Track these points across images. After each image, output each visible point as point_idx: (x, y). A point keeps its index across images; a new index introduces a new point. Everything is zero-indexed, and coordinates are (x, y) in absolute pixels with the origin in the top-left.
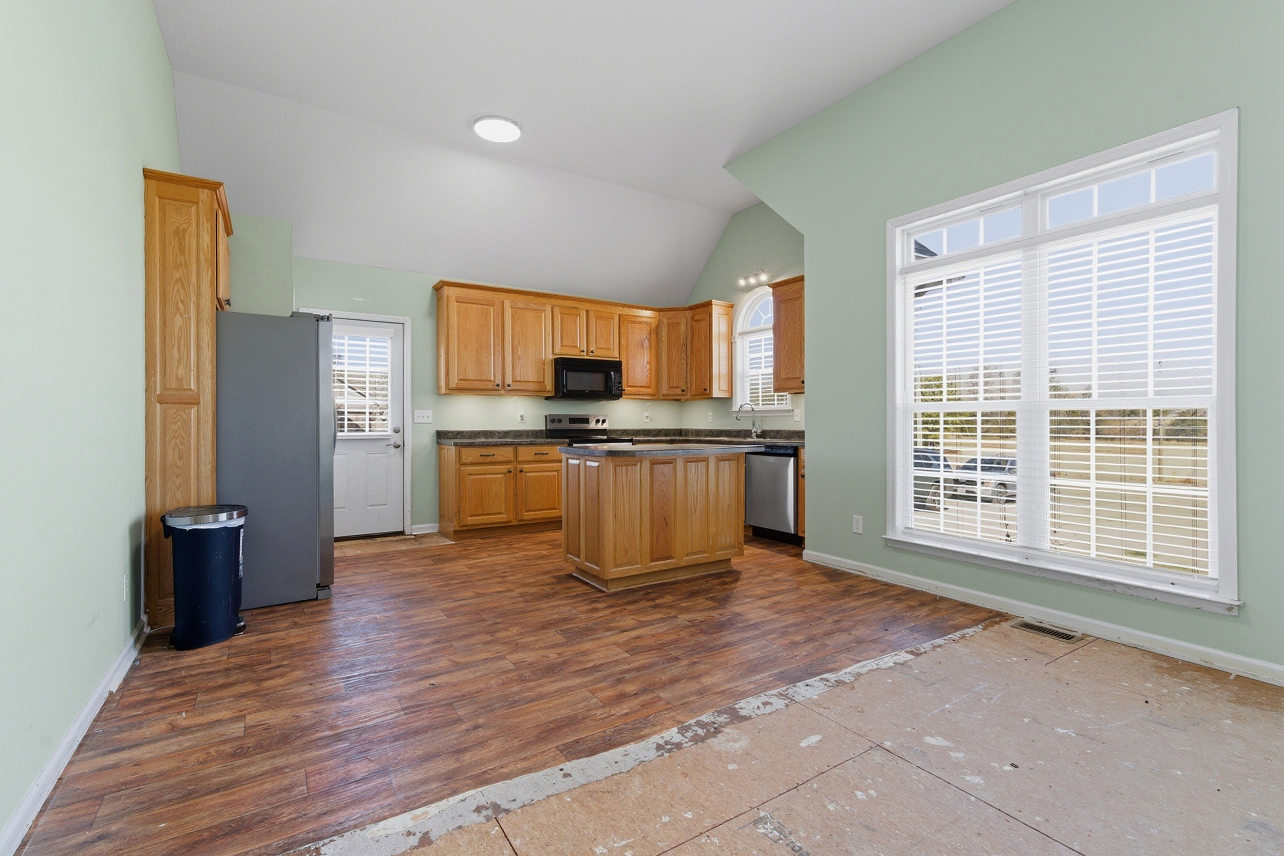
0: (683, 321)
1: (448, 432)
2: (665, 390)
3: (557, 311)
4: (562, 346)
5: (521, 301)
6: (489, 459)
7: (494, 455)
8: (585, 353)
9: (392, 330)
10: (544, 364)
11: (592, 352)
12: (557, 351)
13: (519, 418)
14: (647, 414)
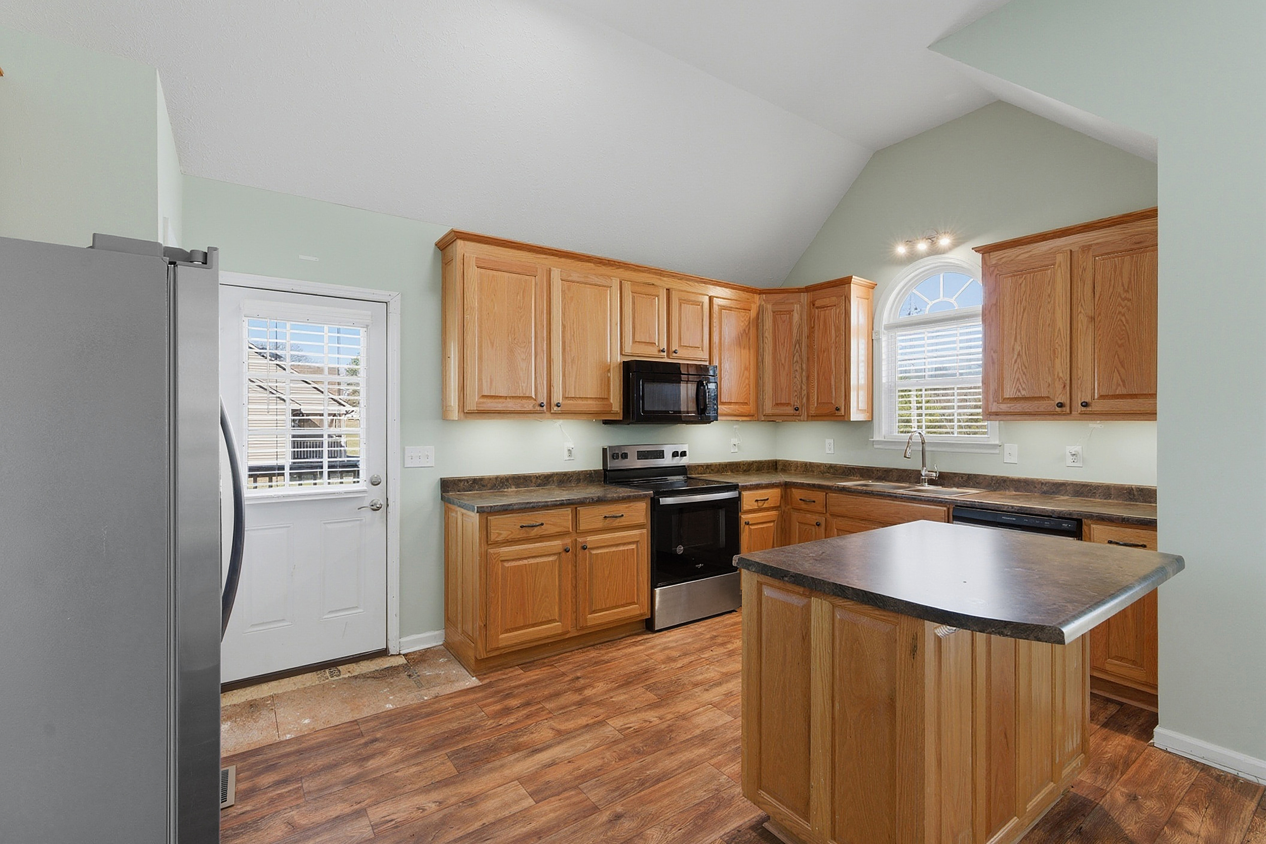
0: (797, 307)
1: (460, 480)
2: (768, 408)
3: (627, 286)
4: (634, 342)
5: (576, 270)
6: (534, 532)
7: (542, 524)
8: (665, 354)
9: (370, 313)
10: (609, 371)
11: (675, 352)
12: (628, 349)
13: (566, 453)
14: (735, 441)
